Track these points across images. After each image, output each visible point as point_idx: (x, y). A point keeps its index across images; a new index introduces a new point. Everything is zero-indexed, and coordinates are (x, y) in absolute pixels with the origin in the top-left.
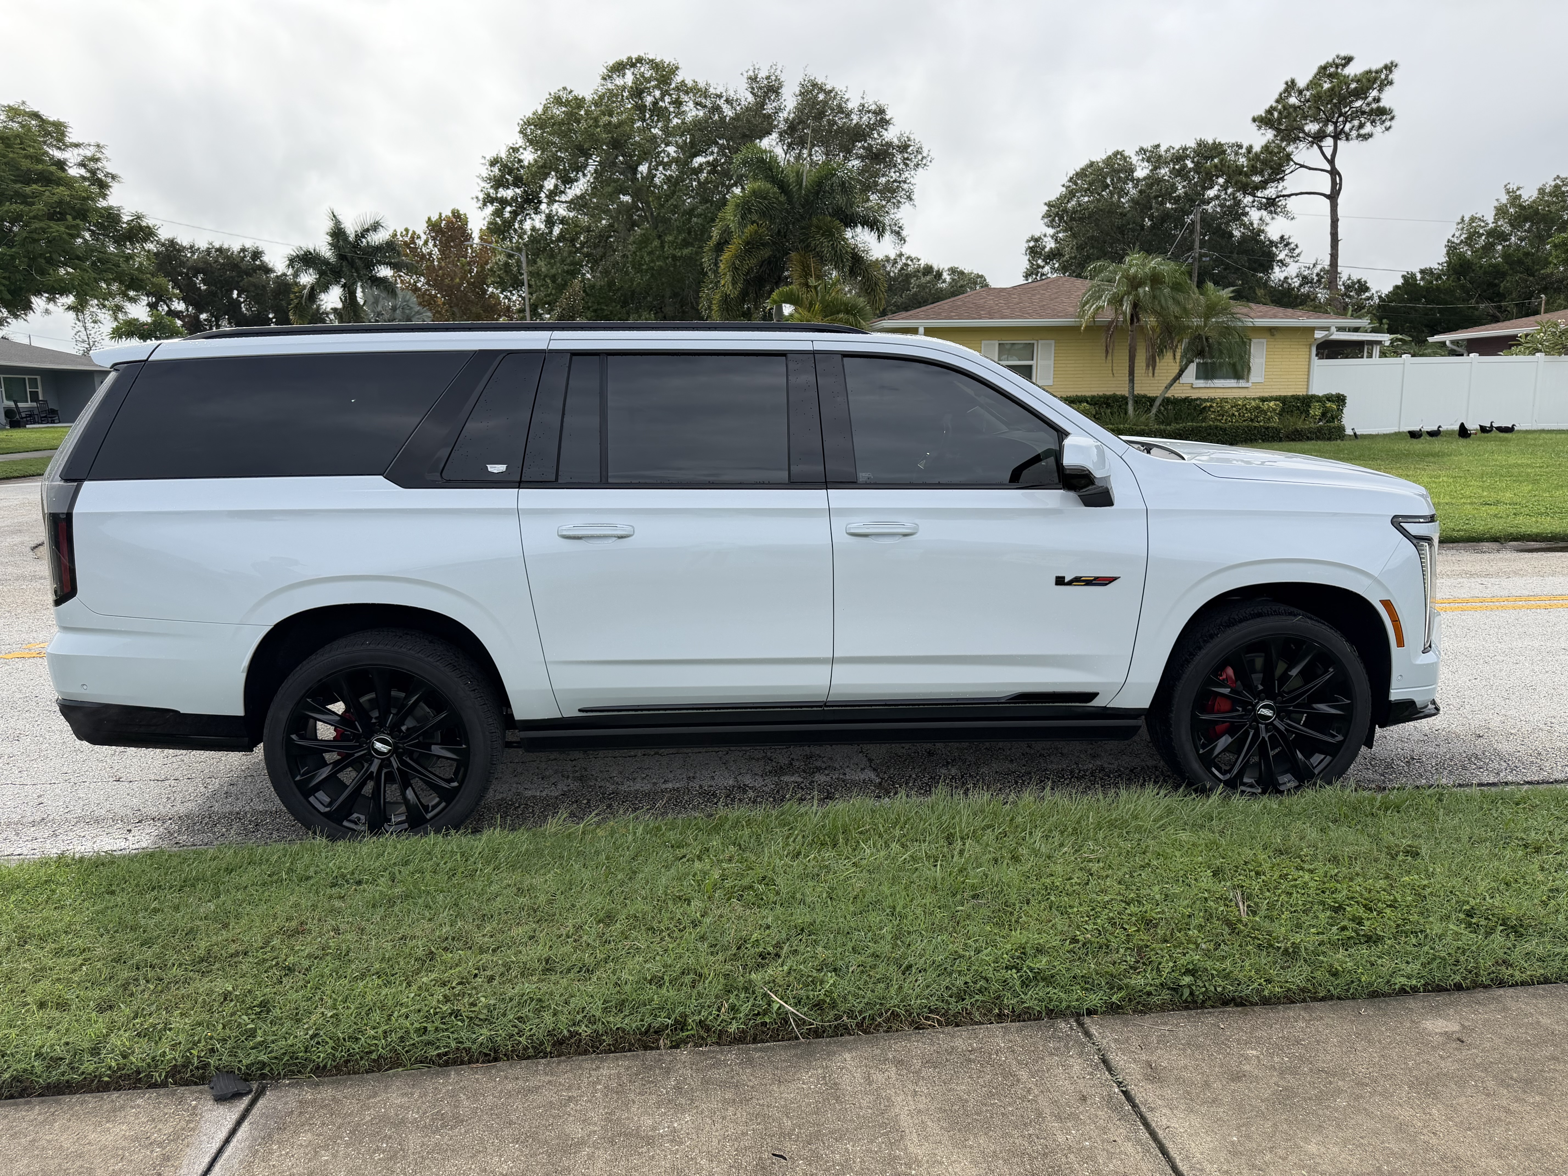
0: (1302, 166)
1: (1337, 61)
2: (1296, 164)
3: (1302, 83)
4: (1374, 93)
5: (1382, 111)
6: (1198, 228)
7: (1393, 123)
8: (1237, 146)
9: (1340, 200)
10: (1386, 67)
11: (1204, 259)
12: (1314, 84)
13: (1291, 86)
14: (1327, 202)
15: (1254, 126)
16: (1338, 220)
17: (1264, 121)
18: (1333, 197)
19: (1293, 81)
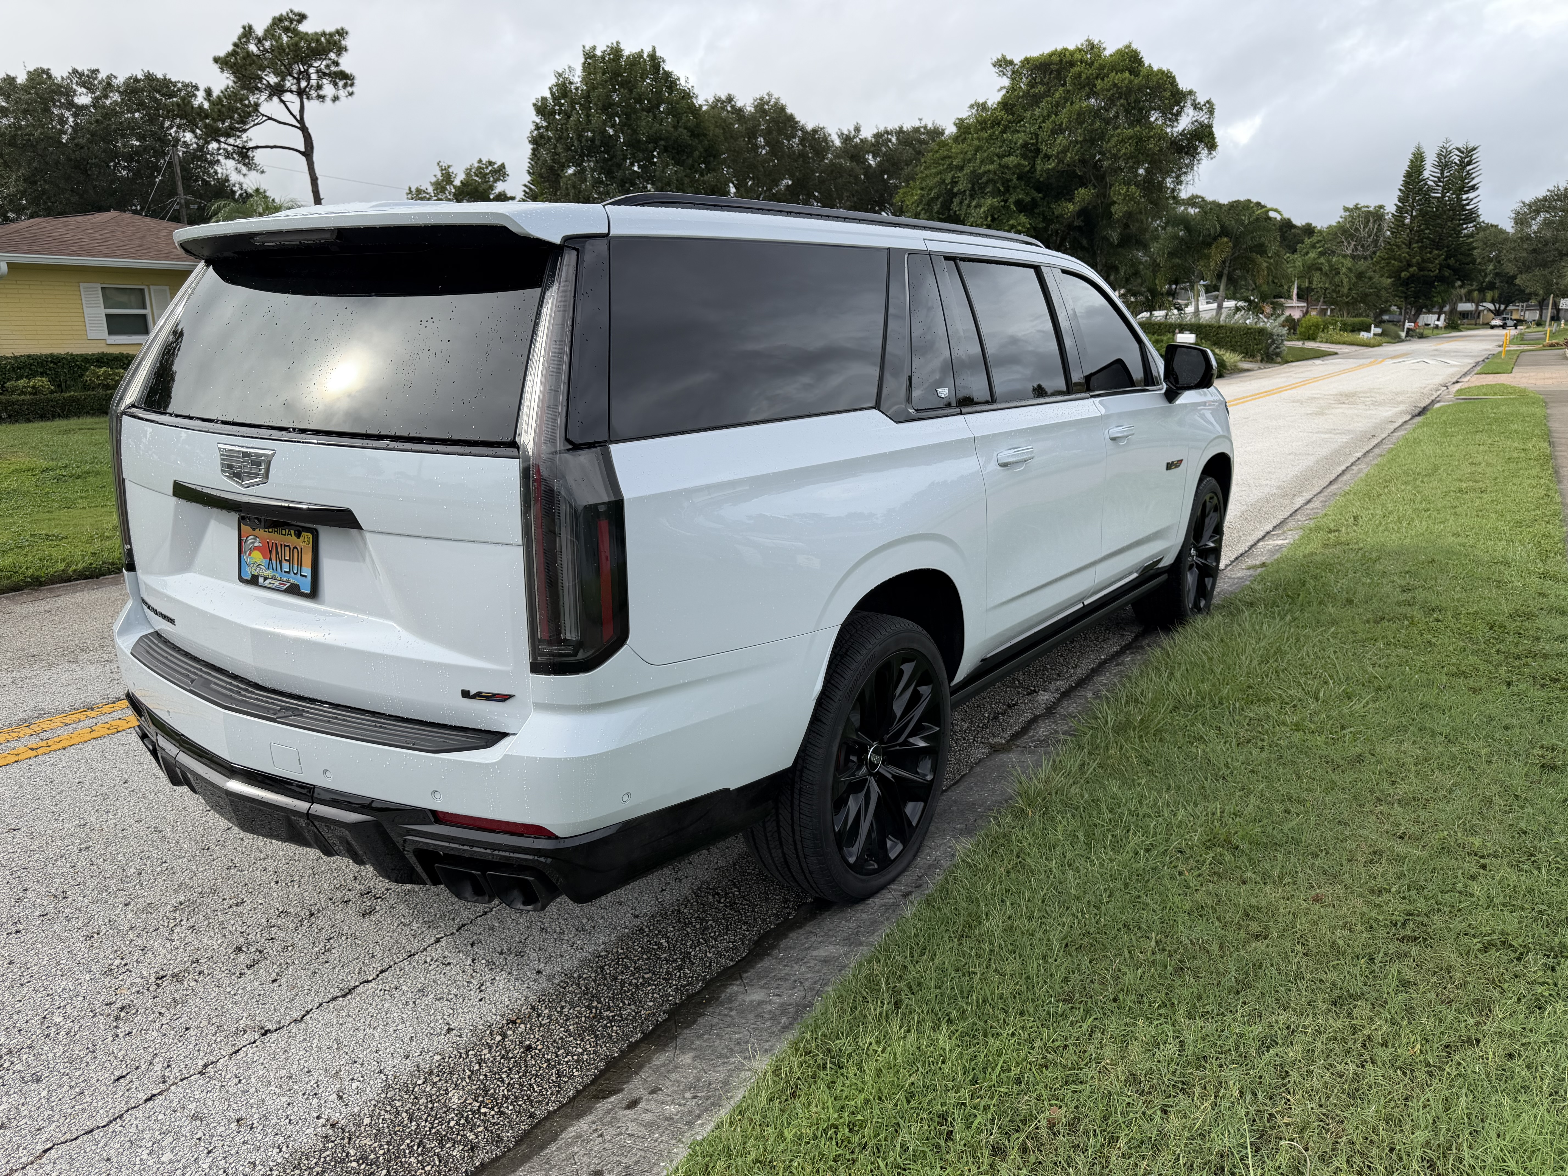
0: (270, 118)
1: (291, 15)
2: (263, 115)
3: (259, 31)
4: (332, 56)
5: (344, 76)
6: (179, 171)
7: (354, 89)
8: (193, 87)
9: (316, 157)
10: (338, 32)
11: (192, 206)
12: (269, 33)
13: (248, 32)
14: (303, 159)
15: (216, 67)
16: (317, 179)
17: (223, 62)
18: (308, 153)
19: (250, 27)
